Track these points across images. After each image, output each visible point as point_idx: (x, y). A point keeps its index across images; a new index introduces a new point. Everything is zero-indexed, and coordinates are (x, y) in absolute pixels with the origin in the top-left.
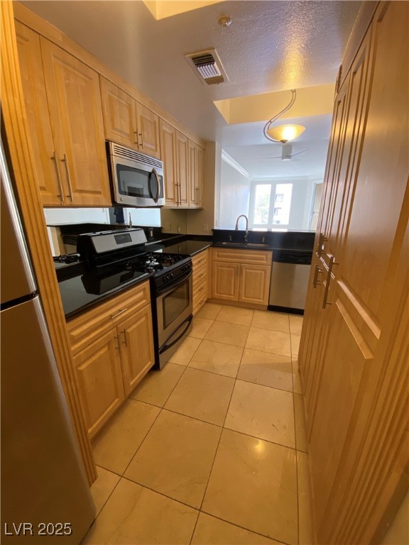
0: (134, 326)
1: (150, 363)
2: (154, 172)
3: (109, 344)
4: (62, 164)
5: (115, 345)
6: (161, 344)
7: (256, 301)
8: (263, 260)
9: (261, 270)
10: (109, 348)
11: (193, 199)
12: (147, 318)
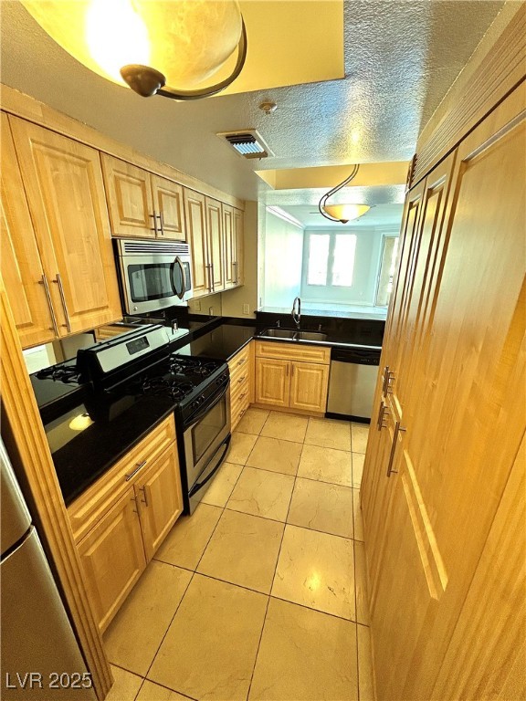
0: (157, 475)
1: (177, 511)
2: (176, 261)
3: (124, 510)
4: (55, 286)
5: (132, 507)
6: (190, 485)
7: (311, 407)
8: (319, 357)
9: (317, 370)
10: (124, 514)
11: (229, 278)
12: (172, 460)
